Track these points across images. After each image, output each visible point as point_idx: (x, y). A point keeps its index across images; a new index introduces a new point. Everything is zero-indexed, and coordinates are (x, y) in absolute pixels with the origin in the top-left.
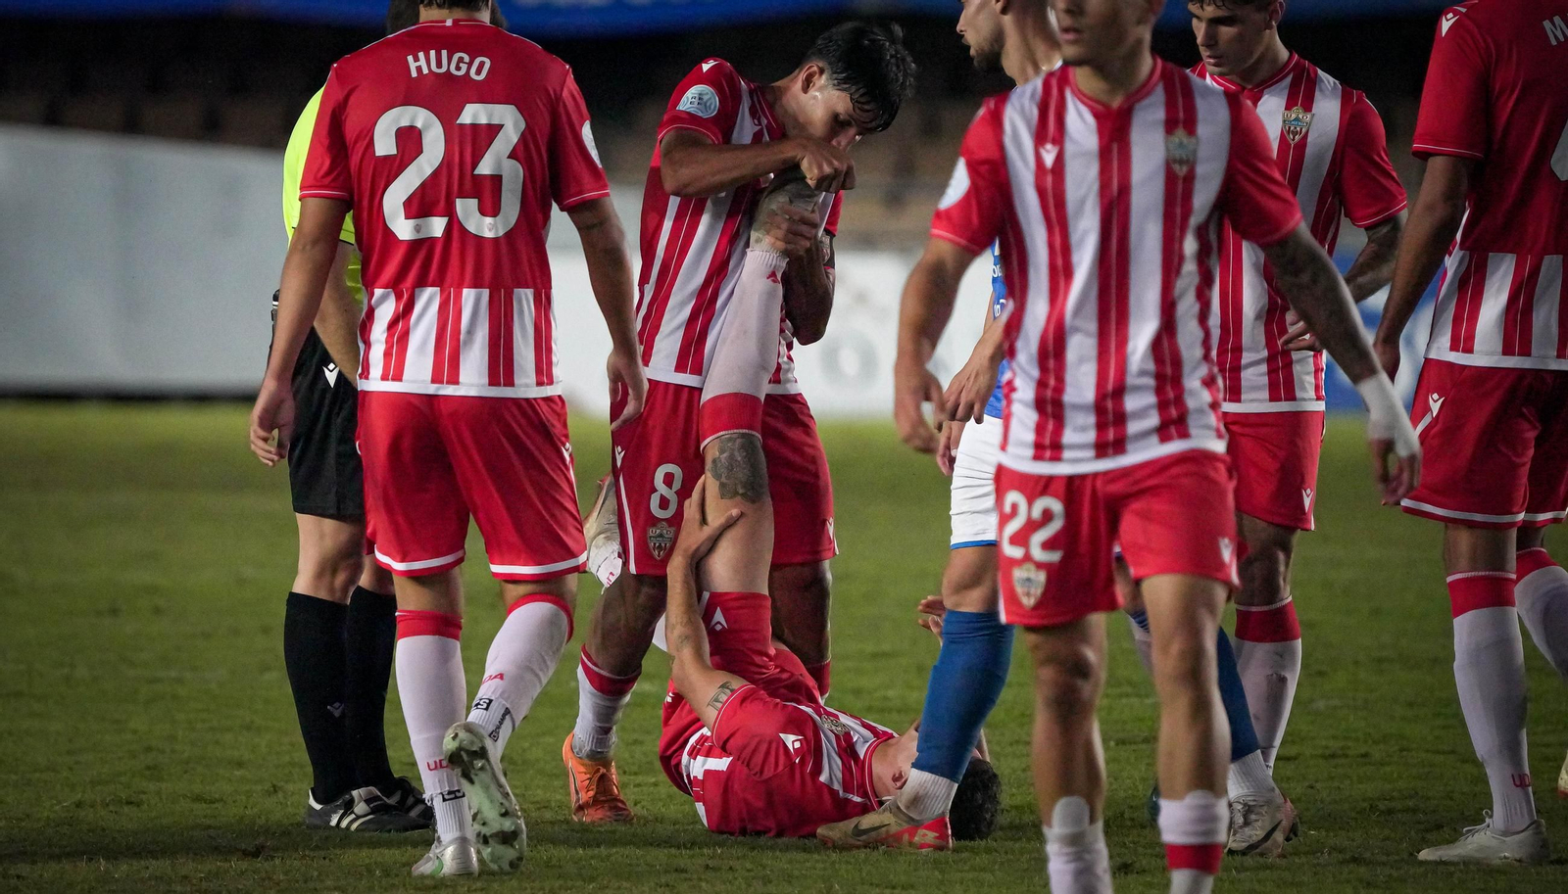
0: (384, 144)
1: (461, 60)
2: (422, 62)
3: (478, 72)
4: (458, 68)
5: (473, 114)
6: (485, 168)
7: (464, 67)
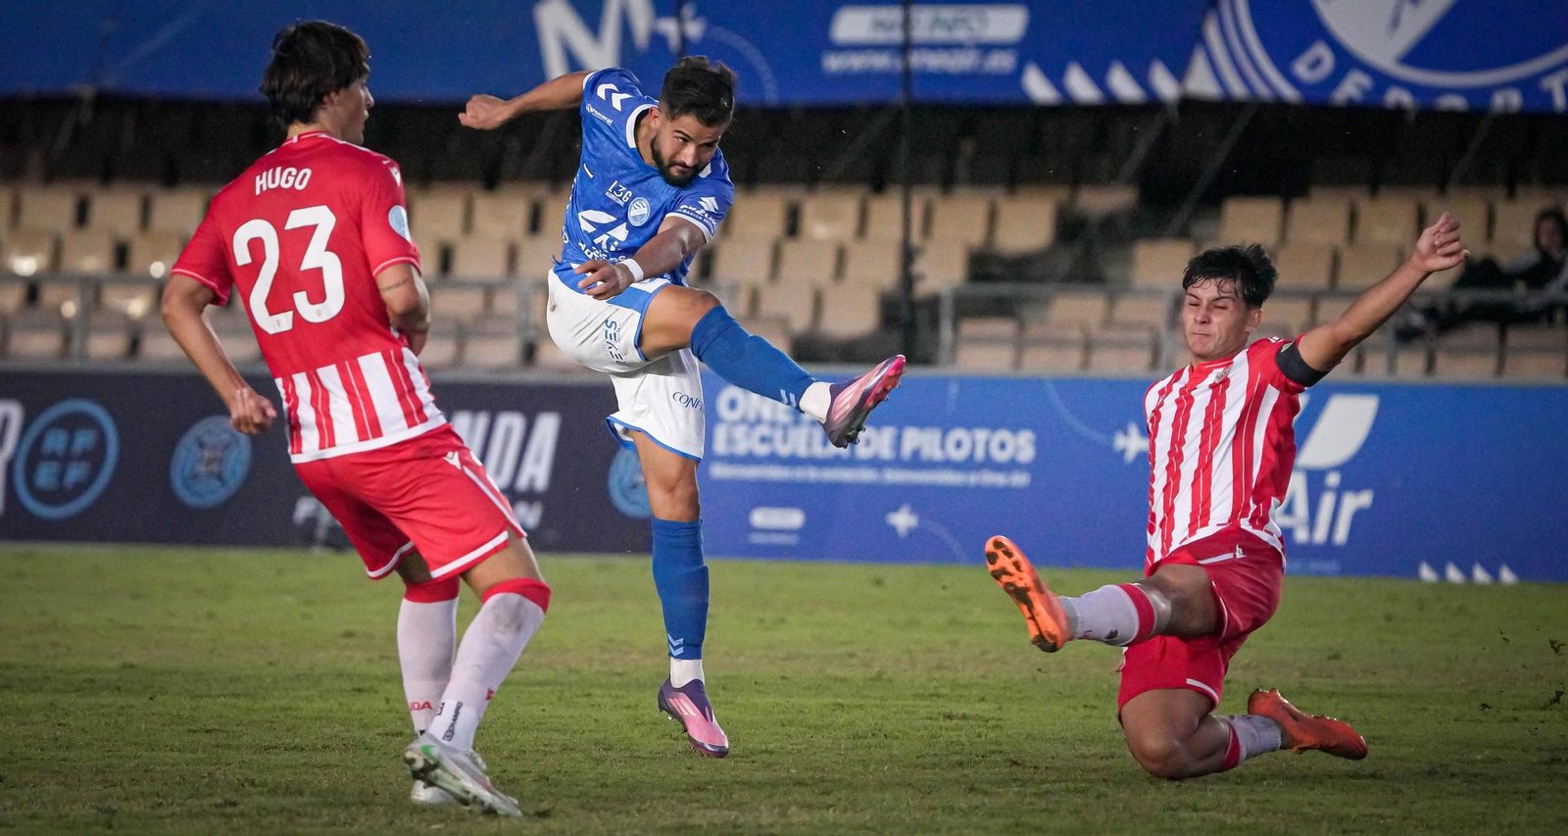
0: (242, 256)
1: (290, 174)
2: (264, 181)
3: (301, 183)
4: (287, 182)
5: (297, 219)
6: (308, 263)
7: (291, 179)
